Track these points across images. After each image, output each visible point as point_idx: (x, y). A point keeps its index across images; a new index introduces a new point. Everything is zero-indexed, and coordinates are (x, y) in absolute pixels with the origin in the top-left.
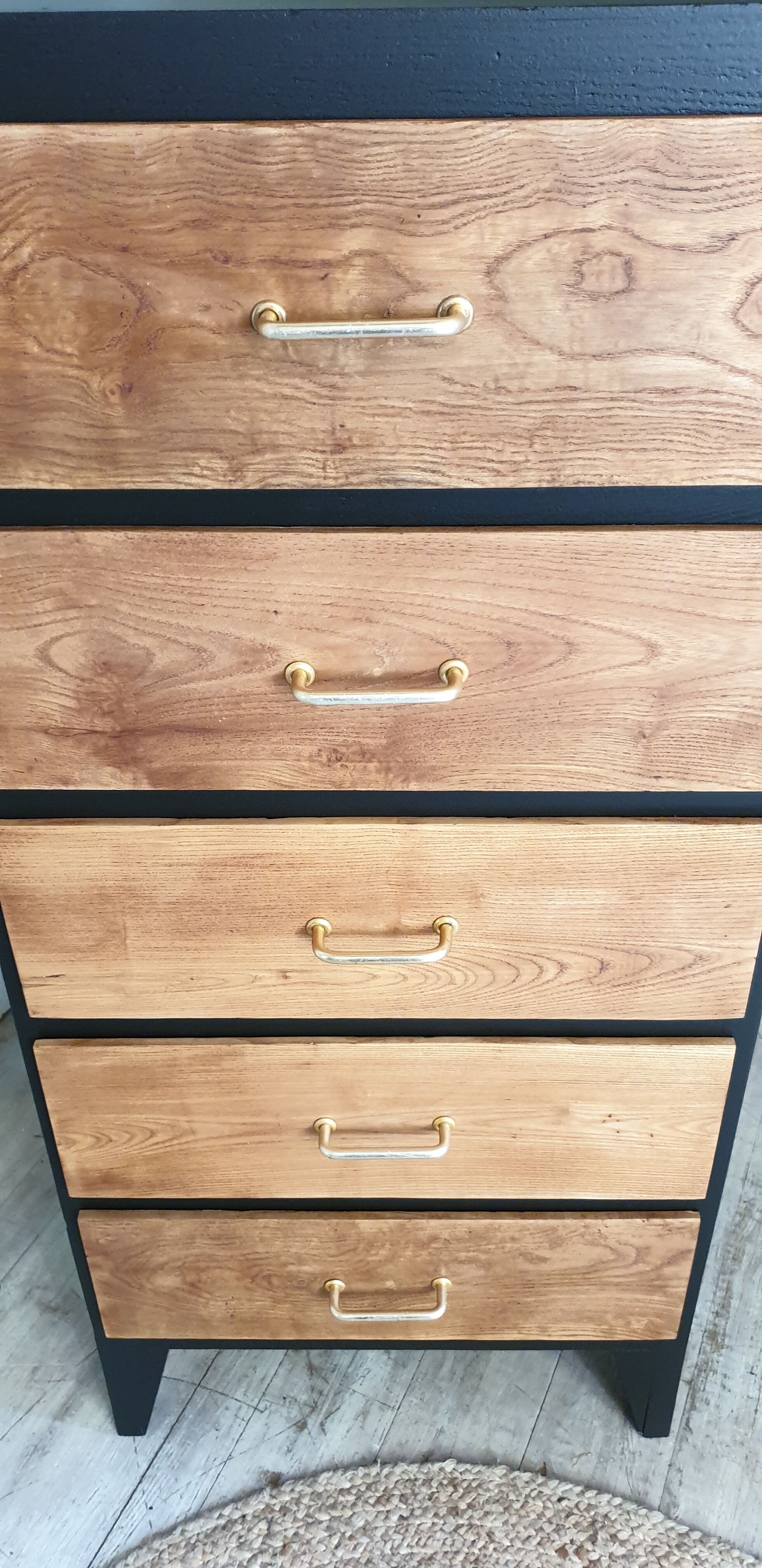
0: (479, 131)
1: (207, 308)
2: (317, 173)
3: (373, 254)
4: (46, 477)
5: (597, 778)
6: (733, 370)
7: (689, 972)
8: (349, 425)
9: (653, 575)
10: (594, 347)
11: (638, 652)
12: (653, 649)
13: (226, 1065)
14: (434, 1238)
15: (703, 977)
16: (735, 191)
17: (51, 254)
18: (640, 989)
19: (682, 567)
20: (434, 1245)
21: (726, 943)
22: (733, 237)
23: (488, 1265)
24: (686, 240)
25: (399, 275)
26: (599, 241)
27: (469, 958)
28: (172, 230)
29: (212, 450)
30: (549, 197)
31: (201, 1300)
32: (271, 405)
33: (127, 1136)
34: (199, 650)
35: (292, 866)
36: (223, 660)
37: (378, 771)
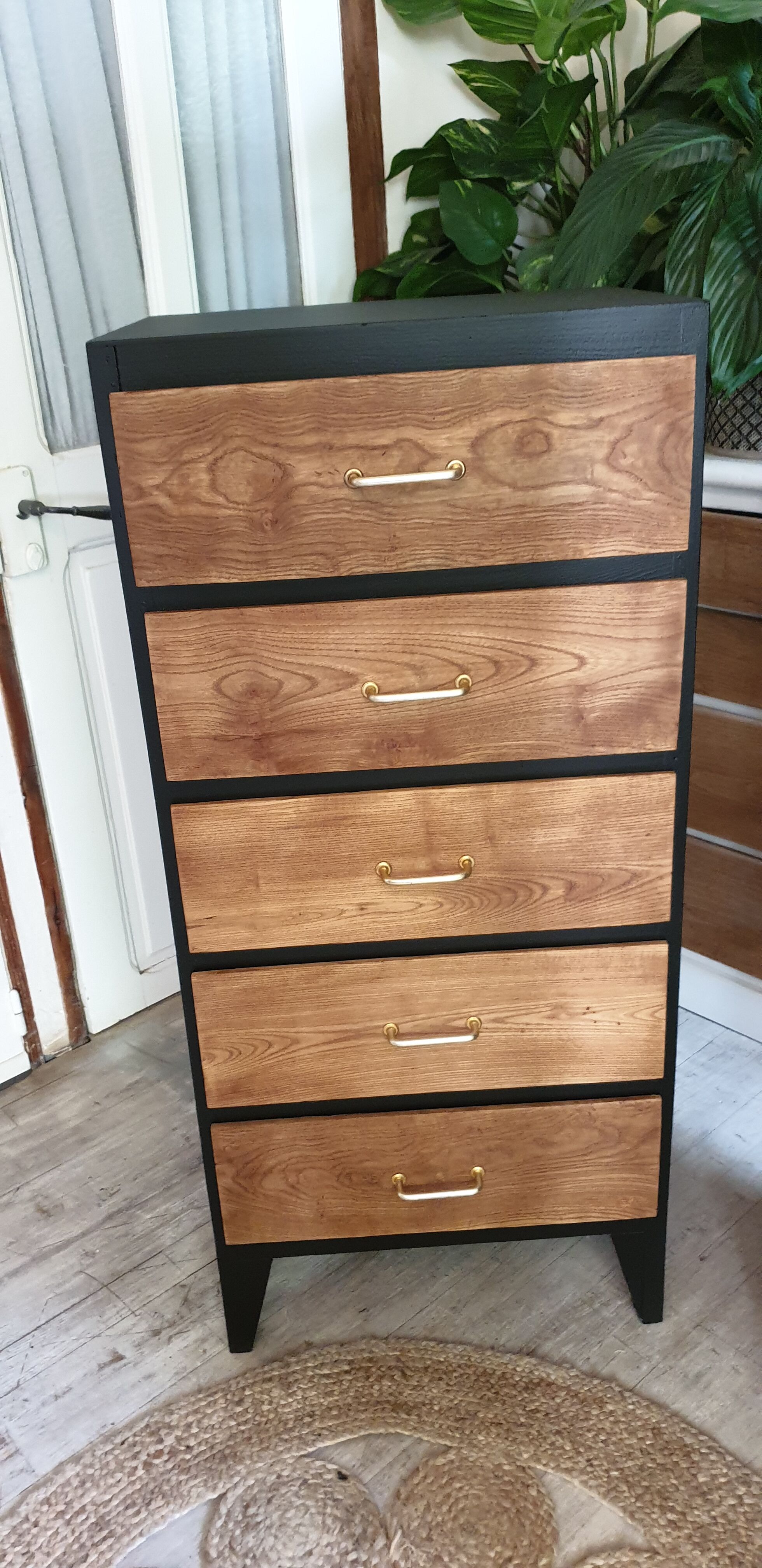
0: (463, 374)
1: (319, 474)
2: (379, 400)
3: (410, 440)
4: (225, 575)
5: (557, 749)
6: (610, 490)
7: (629, 887)
8: (398, 534)
9: (577, 614)
10: (531, 483)
11: (575, 663)
12: (582, 661)
13: (322, 982)
14: (470, 1129)
15: (639, 890)
16: (600, 397)
17: (235, 449)
18: (598, 902)
19: (594, 608)
20: (471, 1135)
21: (650, 863)
22: (601, 420)
23: (511, 1152)
24: (576, 423)
25: (424, 451)
26: (530, 428)
27: (483, 886)
28: (302, 434)
29: (321, 554)
30: (503, 405)
31: (298, 1201)
33: (252, 1048)
34: (309, 678)
35: (366, 824)
36: (325, 684)
37: (420, 752)
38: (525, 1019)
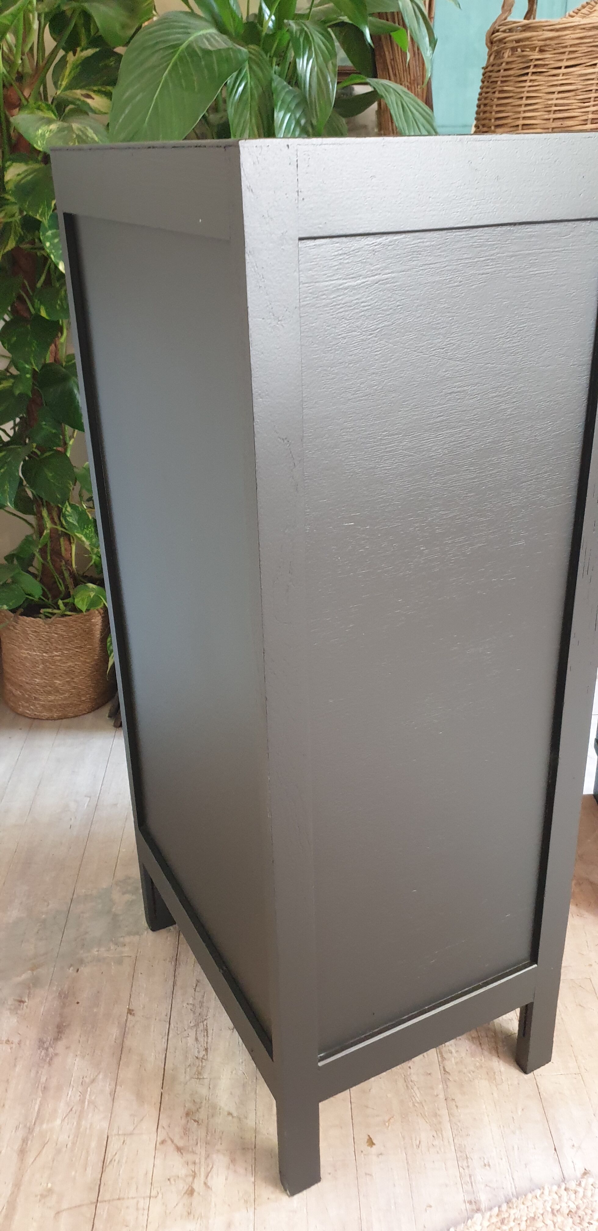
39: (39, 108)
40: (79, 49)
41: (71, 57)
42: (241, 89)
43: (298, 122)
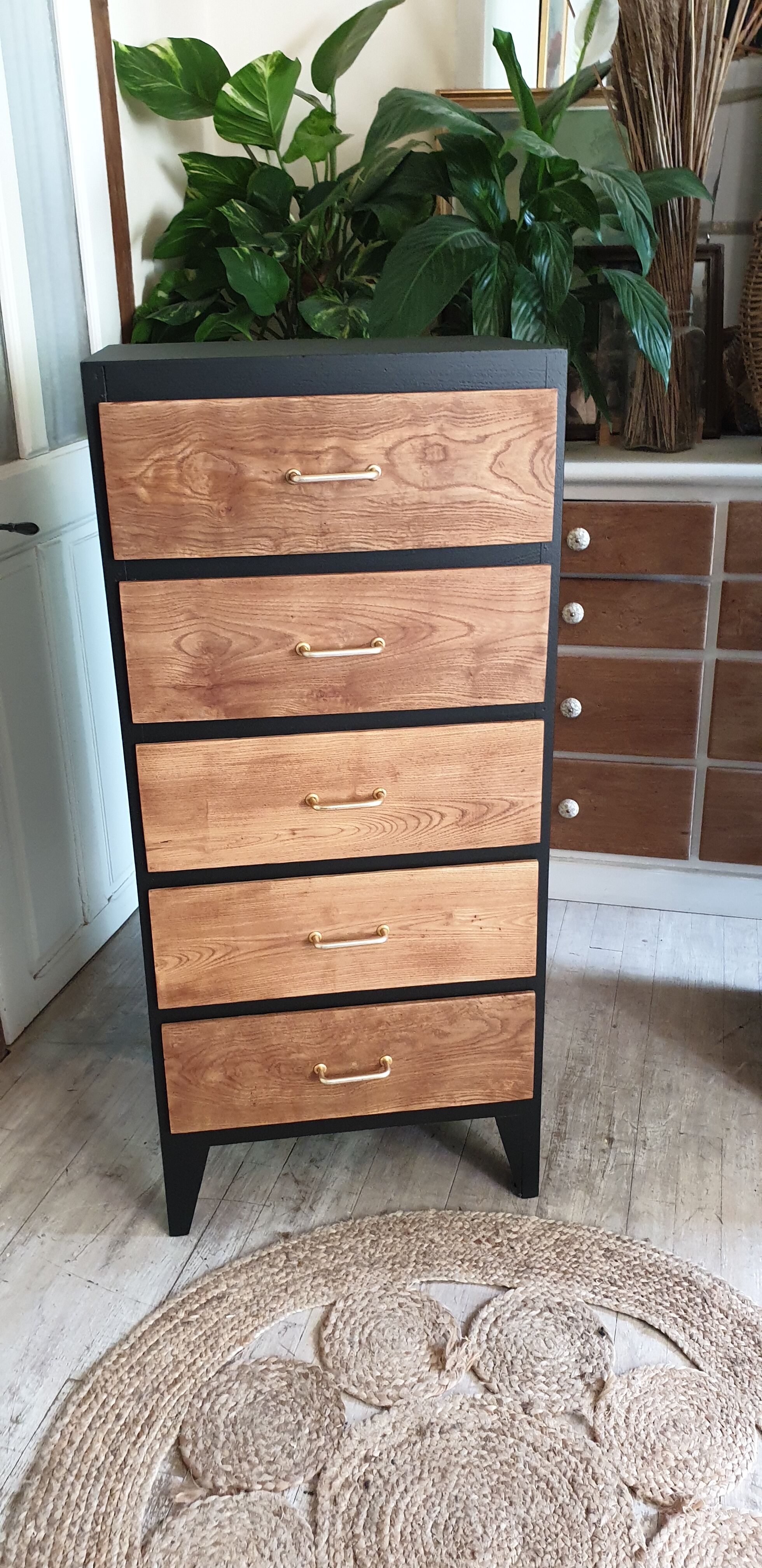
0: (380, 398)
1: (266, 473)
2: (314, 415)
3: (337, 448)
4: (189, 552)
5: (451, 699)
6: (493, 492)
7: (508, 814)
8: (328, 523)
9: (467, 590)
10: (432, 484)
11: (464, 630)
12: (471, 628)
13: (260, 897)
14: (380, 1022)
15: (515, 817)
16: (485, 418)
17: (200, 451)
19: (480, 586)
20: (381, 1028)
21: (525, 794)
22: (486, 437)
23: (412, 1043)
24: (467, 438)
25: (349, 456)
26: (432, 440)
27: (392, 813)
28: (253, 440)
29: (266, 537)
30: (410, 423)
31: (236, 1091)
32: (293, 515)
33: (198, 955)
34: (254, 638)
35: (298, 761)
36: (266, 643)
37: (342, 701)
38: (424, 927)
39: (325, 294)
40: (370, 241)
41: (363, 249)
42: (486, 282)
43: (534, 310)
